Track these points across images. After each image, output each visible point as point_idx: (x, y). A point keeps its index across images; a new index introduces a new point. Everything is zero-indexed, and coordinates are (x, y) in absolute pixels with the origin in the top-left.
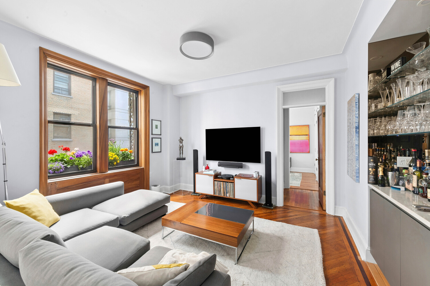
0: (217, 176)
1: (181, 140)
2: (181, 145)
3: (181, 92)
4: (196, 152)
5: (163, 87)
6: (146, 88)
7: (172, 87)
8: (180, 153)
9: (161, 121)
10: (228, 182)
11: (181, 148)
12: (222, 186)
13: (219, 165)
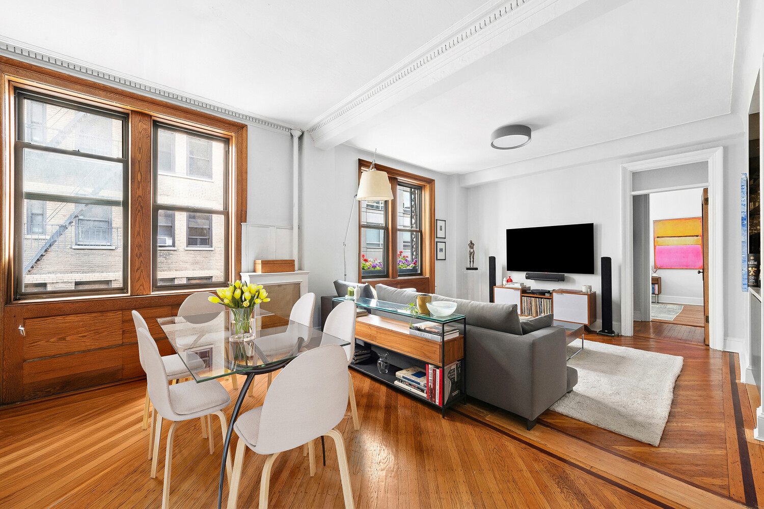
0: (525, 291)
1: (472, 245)
2: (472, 250)
3: (471, 182)
4: (492, 260)
5: (449, 178)
6: (431, 182)
7: (460, 177)
8: (470, 262)
9: (445, 221)
10: (542, 298)
11: (472, 254)
12: (533, 303)
13: (527, 278)
